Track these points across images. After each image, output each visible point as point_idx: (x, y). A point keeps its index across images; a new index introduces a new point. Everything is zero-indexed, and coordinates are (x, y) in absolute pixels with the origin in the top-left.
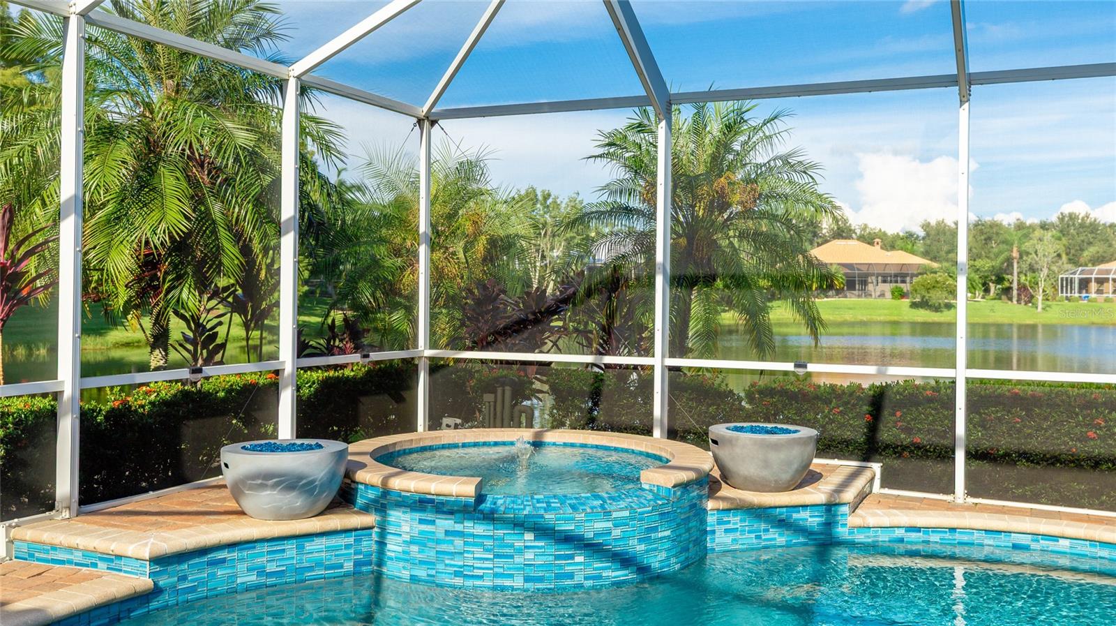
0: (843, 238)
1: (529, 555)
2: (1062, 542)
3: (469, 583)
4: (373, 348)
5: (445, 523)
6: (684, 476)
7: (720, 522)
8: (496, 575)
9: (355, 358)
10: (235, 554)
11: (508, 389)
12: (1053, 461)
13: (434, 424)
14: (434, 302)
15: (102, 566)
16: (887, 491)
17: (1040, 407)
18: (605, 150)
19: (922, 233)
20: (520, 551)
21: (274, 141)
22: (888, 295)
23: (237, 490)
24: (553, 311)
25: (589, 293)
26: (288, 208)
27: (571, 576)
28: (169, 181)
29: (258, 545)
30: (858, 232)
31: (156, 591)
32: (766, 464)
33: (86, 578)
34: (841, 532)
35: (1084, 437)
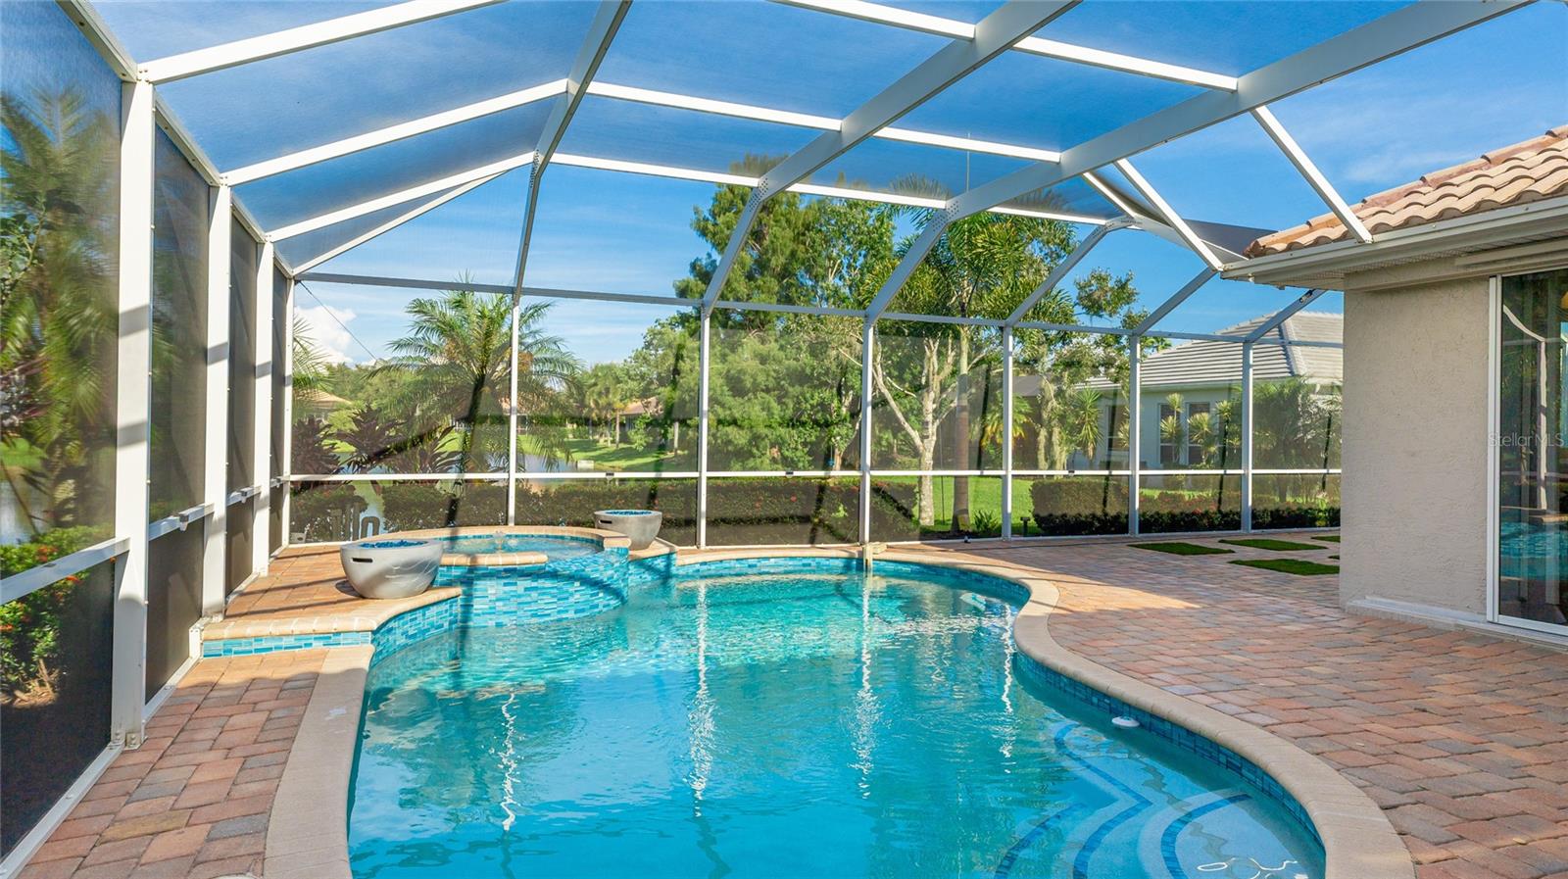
3: (542, 620)
5: (524, 583)
8: (559, 612)
12: (739, 521)
17: (732, 492)
20: (572, 595)
27: (597, 606)
29: (405, 615)
34: (674, 570)
35: (753, 507)
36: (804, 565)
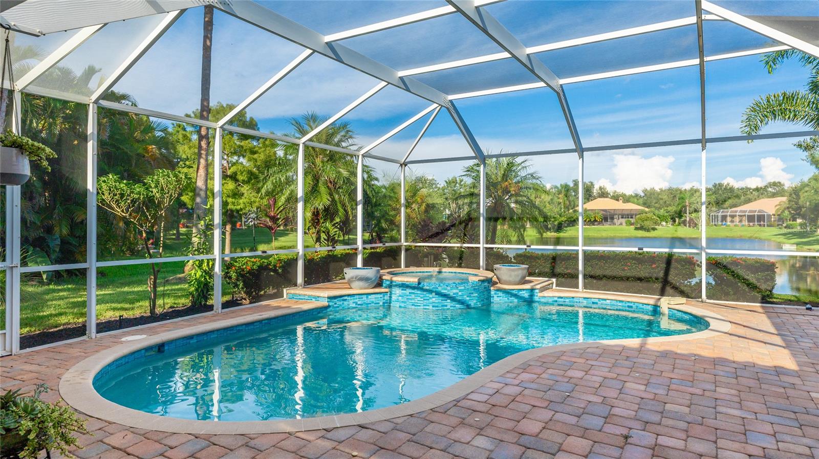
0: (604, 197)
1: (434, 299)
2: (608, 301)
3: (416, 307)
4: (386, 242)
5: (408, 291)
6: (482, 278)
7: (495, 294)
8: (424, 305)
9: (381, 245)
10: (349, 298)
11: (432, 257)
12: (613, 278)
13: (407, 266)
14: (406, 227)
15: (314, 300)
16: (557, 288)
18: (465, 173)
19: (643, 194)
20: (431, 299)
21: (354, 174)
22: (624, 224)
23: (349, 282)
24: (448, 229)
25: (460, 223)
26: (360, 196)
27: (446, 306)
28: (323, 189)
29: (355, 296)
30: (612, 194)
31: (329, 306)
32: (510, 276)
33: (309, 303)
34: (536, 298)
35: (624, 270)
36: (628, 306)
